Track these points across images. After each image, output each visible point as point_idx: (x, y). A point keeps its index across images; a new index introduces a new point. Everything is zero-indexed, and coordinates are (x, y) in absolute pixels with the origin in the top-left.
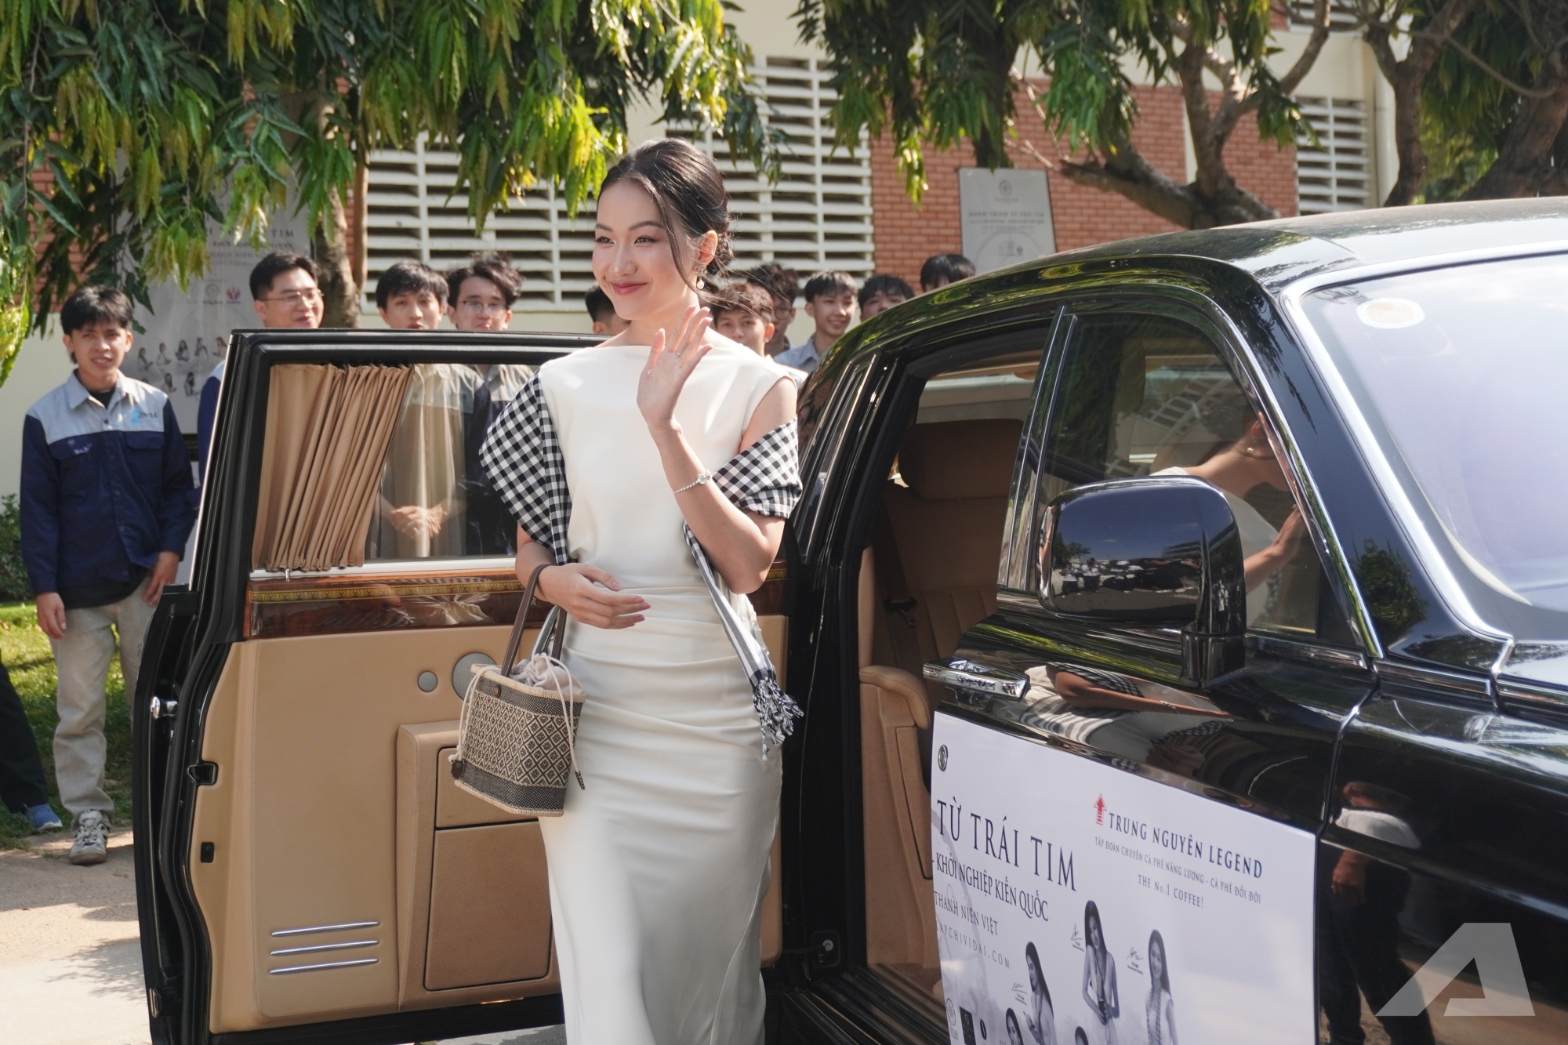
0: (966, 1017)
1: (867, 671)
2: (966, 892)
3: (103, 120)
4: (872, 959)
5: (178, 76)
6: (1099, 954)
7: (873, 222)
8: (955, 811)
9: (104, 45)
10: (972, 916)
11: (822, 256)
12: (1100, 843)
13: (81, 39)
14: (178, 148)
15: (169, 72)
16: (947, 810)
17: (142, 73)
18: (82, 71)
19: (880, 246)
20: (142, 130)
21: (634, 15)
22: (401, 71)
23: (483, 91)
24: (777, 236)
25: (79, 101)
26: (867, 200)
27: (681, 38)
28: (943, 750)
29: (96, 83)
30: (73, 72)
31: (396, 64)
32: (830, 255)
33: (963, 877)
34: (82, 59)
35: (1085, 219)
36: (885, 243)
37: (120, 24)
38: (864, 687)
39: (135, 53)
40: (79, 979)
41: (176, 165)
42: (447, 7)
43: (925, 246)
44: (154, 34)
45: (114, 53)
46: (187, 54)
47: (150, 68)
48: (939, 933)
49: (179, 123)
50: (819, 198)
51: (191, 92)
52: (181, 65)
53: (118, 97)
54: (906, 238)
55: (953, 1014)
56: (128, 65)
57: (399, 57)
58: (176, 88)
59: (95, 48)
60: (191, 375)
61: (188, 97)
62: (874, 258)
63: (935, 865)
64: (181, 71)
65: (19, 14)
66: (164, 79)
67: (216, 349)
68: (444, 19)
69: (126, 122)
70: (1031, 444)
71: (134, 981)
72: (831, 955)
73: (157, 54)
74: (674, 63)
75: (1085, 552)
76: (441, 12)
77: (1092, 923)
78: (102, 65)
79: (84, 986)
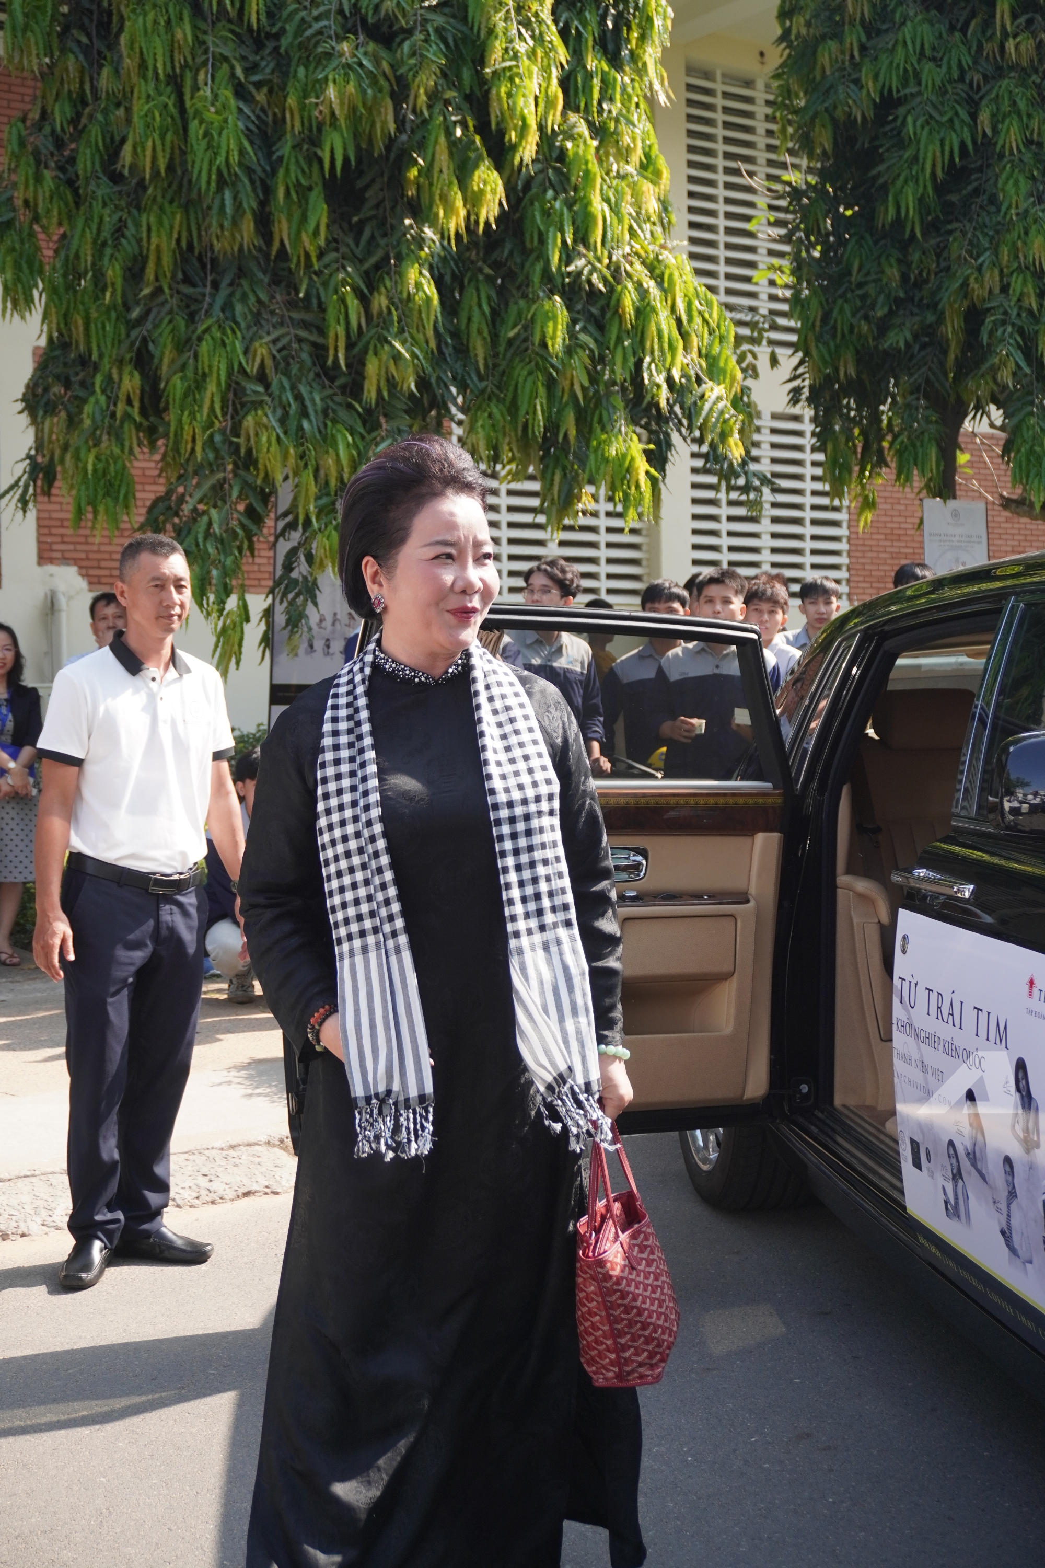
0: (915, 1145)
1: (843, 879)
2: (919, 1048)
3: (272, 449)
4: (838, 1102)
5: (331, 415)
6: (1026, 1100)
7: (849, 542)
8: (913, 985)
9: (277, 392)
10: (924, 1067)
11: (808, 567)
12: (1030, 1012)
13: (260, 389)
14: (329, 469)
15: (325, 412)
16: (906, 985)
17: (304, 414)
18: (260, 412)
19: (854, 560)
20: (302, 457)
21: (676, 374)
22: (495, 411)
23: (557, 427)
24: (774, 550)
25: (257, 435)
26: (845, 525)
27: (708, 394)
28: (905, 938)
29: (269, 421)
30: (253, 413)
31: (493, 405)
32: (814, 566)
33: (917, 1037)
34: (261, 403)
35: (1016, 543)
36: (857, 557)
37: (289, 378)
38: (839, 891)
39: (298, 397)
40: (233, 1086)
41: (327, 483)
42: (533, 364)
43: (889, 561)
44: (314, 385)
45: (284, 399)
46: (338, 399)
47: (311, 411)
48: (896, 1080)
49: (330, 450)
50: (808, 522)
51: (340, 427)
52: (334, 407)
53: (286, 433)
54: (874, 555)
55: (904, 1142)
56: (294, 406)
57: (494, 401)
58: (329, 424)
59: (270, 395)
60: (328, 640)
61: (339, 431)
62: (849, 570)
63: (894, 1027)
64: (334, 411)
65: (219, 368)
66: (321, 418)
67: (347, 622)
68: (530, 373)
69: (292, 451)
70: (982, 708)
71: (274, 1089)
72: (806, 1097)
73: (316, 399)
74: (704, 413)
75: (1027, 784)
76: (528, 367)
77: (1021, 1075)
78: (275, 408)
79: (237, 1091)
